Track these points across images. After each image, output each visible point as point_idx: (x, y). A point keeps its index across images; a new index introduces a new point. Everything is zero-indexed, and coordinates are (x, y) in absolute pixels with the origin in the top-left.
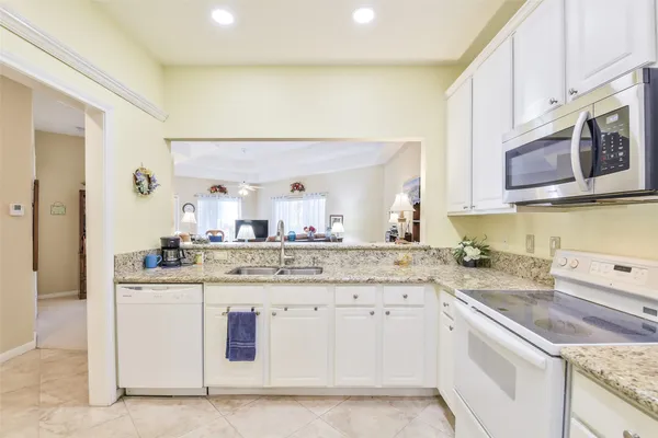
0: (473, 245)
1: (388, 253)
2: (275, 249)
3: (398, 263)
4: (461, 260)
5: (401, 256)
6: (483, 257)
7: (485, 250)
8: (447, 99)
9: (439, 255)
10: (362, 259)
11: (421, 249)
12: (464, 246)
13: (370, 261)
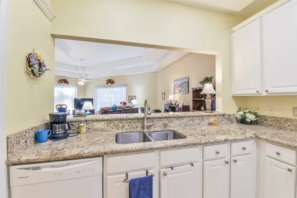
0: (249, 112)
1: (205, 118)
2: (138, 119)
3: (211, 124)
4: (243, 121)
5: (212, 120)
7: (255, 114)
9: (229, 118)
10: (191, 122)
11: (221, 115)
12: (245, 113)
13: (195, 123)
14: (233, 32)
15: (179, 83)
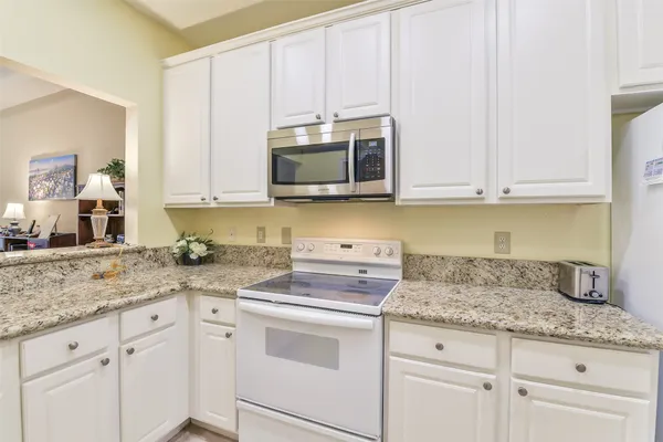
0: (197, 240)
1: (81, 263)
3: (100, 276)
5: (105, 265)
6: (211, 252)
7: (210, 245)
8: (167, 67)
9: (156, 257)
10: (30, 280)
11: (133, 251)
12: (188, 242)
13: (46, 281)
14: (166, 67)
15: (48, 167)
